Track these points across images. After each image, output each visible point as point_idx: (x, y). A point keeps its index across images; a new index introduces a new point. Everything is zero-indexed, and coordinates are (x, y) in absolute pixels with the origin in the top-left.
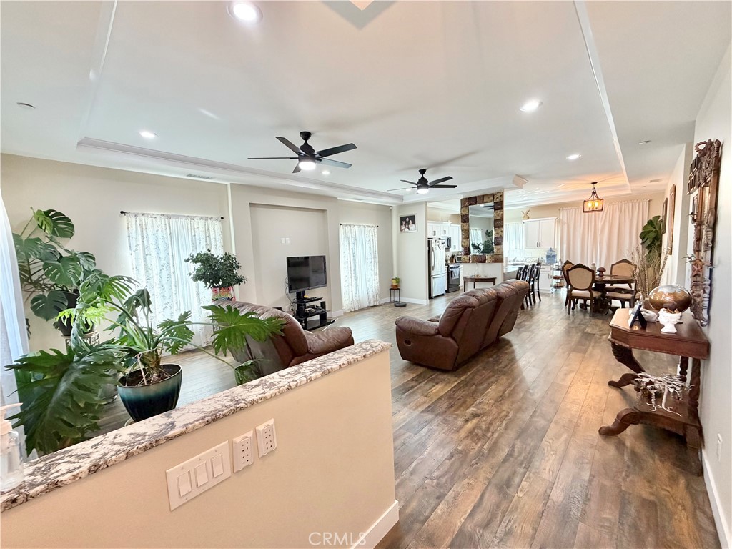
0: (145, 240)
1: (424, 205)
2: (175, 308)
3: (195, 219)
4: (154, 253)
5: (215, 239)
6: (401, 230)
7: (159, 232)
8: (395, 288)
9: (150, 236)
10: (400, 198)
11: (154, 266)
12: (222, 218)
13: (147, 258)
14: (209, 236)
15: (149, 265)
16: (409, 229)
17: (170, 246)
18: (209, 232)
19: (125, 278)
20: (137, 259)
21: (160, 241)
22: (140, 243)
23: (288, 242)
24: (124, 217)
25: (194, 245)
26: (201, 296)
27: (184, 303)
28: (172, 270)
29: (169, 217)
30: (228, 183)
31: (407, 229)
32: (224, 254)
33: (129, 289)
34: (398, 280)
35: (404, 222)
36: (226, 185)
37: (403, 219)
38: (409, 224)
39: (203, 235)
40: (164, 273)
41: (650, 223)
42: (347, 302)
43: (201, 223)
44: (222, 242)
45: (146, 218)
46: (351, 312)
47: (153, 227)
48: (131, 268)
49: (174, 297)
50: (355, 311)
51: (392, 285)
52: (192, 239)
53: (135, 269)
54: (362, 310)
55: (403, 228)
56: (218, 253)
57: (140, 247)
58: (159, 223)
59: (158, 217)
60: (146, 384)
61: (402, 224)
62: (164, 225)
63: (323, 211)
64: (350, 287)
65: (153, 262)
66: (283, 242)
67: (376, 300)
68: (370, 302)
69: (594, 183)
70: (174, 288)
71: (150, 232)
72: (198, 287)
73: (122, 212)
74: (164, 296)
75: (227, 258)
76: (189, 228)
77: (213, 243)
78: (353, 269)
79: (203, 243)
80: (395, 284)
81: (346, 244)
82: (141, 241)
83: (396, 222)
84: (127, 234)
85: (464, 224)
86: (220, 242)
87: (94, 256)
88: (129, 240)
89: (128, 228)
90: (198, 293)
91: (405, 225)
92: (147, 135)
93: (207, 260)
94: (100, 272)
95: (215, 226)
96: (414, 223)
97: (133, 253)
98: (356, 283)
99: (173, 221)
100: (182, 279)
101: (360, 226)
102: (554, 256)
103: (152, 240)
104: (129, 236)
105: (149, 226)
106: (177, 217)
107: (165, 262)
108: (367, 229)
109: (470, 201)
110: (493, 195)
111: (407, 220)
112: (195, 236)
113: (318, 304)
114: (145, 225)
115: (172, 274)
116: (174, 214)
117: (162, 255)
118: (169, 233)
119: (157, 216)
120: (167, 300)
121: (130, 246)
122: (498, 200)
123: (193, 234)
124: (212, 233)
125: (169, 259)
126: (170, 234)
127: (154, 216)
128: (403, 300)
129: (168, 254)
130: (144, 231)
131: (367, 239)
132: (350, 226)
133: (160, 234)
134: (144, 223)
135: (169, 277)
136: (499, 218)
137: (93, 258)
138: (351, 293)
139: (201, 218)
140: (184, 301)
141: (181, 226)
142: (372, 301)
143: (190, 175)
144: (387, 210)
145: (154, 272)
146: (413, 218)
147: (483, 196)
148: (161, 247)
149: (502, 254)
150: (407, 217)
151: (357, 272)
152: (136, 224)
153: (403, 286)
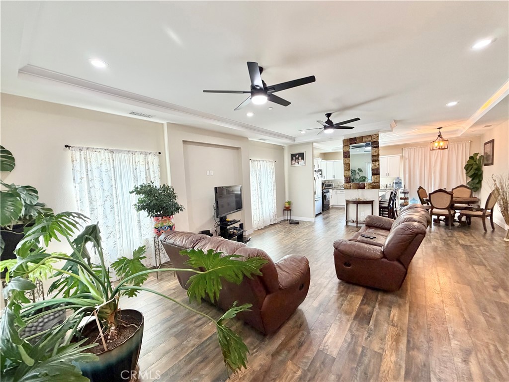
0: (89, 173)
1: (311, 145)
2: (118, 237)
3: (136, 154)
4: (97, 185)
5: (154, 171)
6: (292, 165)
7: (103, 165)
8: (287, 209)
9: (94, 169)
10: (293, 139)
11: (98, 198)
12: (160, 153)
13: (92, 190)
14: (148, 169)
15: (93, 197)
16: (298, 163)
17: (113, 179)
18: (148, 165)
19: (74, 215)
20: (81, 191)
21: (104, 173)
22: (84, 175)
23: (212, 174)
24: (69, 151)
25: (135, 178)
26: (142, 224)
27: (126, 232)
28: (115, 201)
29: (112, 152)
30: (165, 122)
31: (297, 164)
32: (162, 186)
33: (77, 225)
34: (289, 203)
35: (294, 158)
36: (163, 124)
37: (293, 156)
38: (298, 159)
39: (143, 168)
40: (108, 204)
41: (471, 158)
42: (255, 222)
43: (142, 157)
44: (159, 175)
45: (91, 152)
46: (258, 229)
47: (97, 160)
48: (75, 200)
49: (117, 227)
50: (262, 229)
51: (285, 207)
52: (133, 172)
53: (79, 201)
54: (265, 227)
55: (294, 162)
56: (157, 184)
57: (85, 180)
58: (103, 157)
59: (102, 151)
60: (106, 350)
61: (292, 159)
62: (107, 159)
63: (237, 149)
64: (258, 209)
65: (98, 194)
66: (208, 174)
67: (276, 219)
68: (271, 221)
69: (439, 128)
70: (117, 218)
71: (94, 165)
72: (139, 216)
73: (66, 146)
74: (107, 226)
75: (165, 188)
76: (131, 162)
77: (152, 176)
78: (259, 195)
79: (143, 176)
80: (287, 206)
81: (254, 175)
82: (85, 173)
83: (287, 158)
84: (71, 167)
85: (346, 159)
86: (158, 174)
87: (37, 189)
88: (73, 173)
89: (73, 161)
90: (139, 221)
91: (295, 160)
92: (98, 64)
93: (150, 191)
94: (42, 205)
95: (154, 160)
96: (303, 158)
97: (77, 185)
98: (262, 206)
99: (116, 155)
100: (124, 209)
101: (263, 161)
102: (401, 183)
103: (96, 173)
104: (73, 170)
105: (93, 160)
106: (119, 151)
107: (108, 194)
108: (269, 163)
109: (351, 142)
110: (371, 136)
111: (297, 156)
112: (136, 169)
113: (237, 225)
114: (90, 158)
115: (115, 205)
116: (116, 149)
117: (106, 187)
118: (112, 166)
119: (100, 151)
120: (110, 230)
121: (74, 179)
122: (375, 140)
123: (134, 168)
124: (151, 167)
125: (112, 191)
126: (114, 167)
127: (98, 150)
128: (295, 218)
129: (112, 186)
130: (89, 165)
131: (268, 172)
132: (257, 161)
133: (104, 168)
134: (88, 157)
135: (112, 207)
136: (375, 154)
137: (36, 192)
138: (258, 215)
139: (141, 153)
140: (126, 229)
141: (123, 160)
142: (272, 220)
143: (133, 113)
144: (280, 149)
145: (99, 203)
146: (302, 155)
147: (363, 137)
148: (105, 179)
149: (379, 182)
150: (296, 154)
151: (262, 197)
152: (80, 157)
153: (293, 208)
